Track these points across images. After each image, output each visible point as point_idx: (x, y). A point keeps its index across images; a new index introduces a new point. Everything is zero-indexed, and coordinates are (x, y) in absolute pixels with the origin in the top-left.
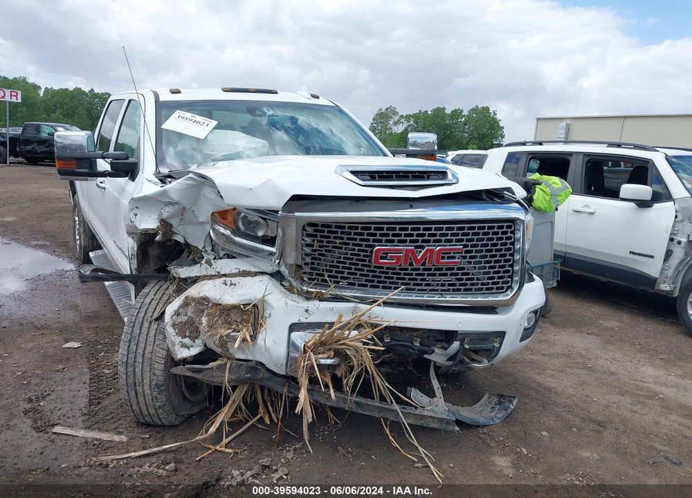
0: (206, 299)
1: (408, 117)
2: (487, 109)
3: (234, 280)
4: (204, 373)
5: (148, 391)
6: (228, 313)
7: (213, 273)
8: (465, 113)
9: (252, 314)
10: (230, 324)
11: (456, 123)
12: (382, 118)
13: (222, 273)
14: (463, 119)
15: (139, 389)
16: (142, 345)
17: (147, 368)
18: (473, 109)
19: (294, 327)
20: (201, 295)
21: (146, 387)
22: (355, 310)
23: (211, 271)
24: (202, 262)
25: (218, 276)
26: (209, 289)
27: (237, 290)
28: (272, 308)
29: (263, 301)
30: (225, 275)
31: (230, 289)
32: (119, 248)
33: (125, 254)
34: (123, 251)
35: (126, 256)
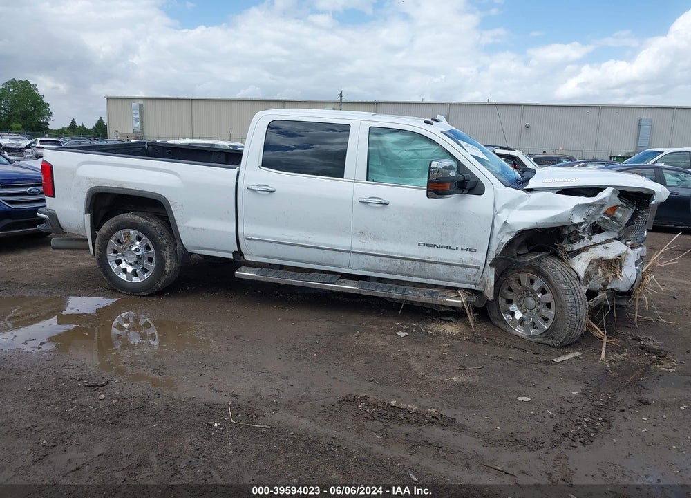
0: (602, 258)
3: (607, 245)
4: (597, 302)
6: (609, 264)
7: (593, 244)
9: (614, 264)
13: (597, 243)
16: (578, 294)
19: (636, 264)
20: (600, 257)
23: (591, 243)
24: (586, 238)
25: (596, 245)
26: (599, 252)
27: (609, 251)
28: (630, 255)
29: (626, 253)
30: (599, 244)
31: (607, 250)
32: (442, 247)
33: (467, 250)
34: (457, 248)
35: (470, 250)
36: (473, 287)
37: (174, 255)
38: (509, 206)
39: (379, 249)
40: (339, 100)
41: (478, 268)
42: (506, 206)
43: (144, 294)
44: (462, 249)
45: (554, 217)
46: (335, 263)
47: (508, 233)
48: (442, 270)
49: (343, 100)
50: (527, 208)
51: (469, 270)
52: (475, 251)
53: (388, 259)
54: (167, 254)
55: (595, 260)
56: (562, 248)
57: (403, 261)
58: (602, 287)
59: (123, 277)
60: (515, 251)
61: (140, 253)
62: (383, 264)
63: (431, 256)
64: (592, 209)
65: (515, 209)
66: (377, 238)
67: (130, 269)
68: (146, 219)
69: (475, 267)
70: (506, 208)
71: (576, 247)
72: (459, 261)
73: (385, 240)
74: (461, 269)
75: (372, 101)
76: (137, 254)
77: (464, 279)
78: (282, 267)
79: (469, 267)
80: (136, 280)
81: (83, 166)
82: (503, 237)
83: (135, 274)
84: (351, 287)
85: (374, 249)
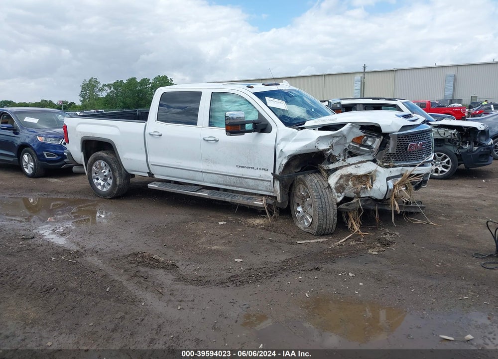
0: (351, 174)
1: (109, 86)
2: (166, 77)
3: (359, 165)
4: (350, 206)
5: (332, 217)
6: (359, 179)
7: (346, 164)
8: (151, 81)
9: (368, 178)
10: (362, 182)
11: (145, 88)
12: (90, 87)
13: (351, 163)
14: (150, 85)
15: (328, 217)
17: (331, 208)
18: (156, 78)
19: (388, 179)
20: (349, 173)
21: (331, 215)
22: (402, 170)
23: (345, 164)
24: (340, 160)
25: (349, 165)
26: (351, 170)
27: (361, 169)
28: (380, 172)
29: (376, 171)
30: (353, 164)
31: (358, 169)
32: (249, 168)
33: (263, 169)
34: (257, 168)
35: (265, 170)
36: (272, 194)
37: (120, 175)
38: (285, 139)
39: (216, 170)
40: (363, 71)
41: (270, 181)
42: (283, 139)
43: (109, 197)
44: (260, 169)
45: (306, 146)
46: (196, 179)
47: (285, 158)
48: (251, 183)
49: (366, 71)
50: (296, 140)
51: (265, 183)
52: (267, 170)
53: (221, 176)
54: (117, 174)
55: (345, 175)
56: (321, 168)
57: (230, 177)
58: (355, 195)
59: (99, 187)
60: (293, 170)
61: (106, 174)
62: (220, 179)
63: (244, 174)
64: (335, 140)
65: (290, 141)
66: (214, 162)
67: (102, 183)
68: (108, 154)
69: (268, 181)
70: (282, 141)
71: (332, 166)
72: (259, 177)
73: (219, 163)
74: (261, 182)
75: (392, 69)
76: (104, 174)
77: (264, 189)
78: (169, 181)
79: (265, 181)
80: (105, 190)
81: (79, 125)
82: (282, 160)
83: (104, 186)
84: (205, 194)
85: (214, 169)
